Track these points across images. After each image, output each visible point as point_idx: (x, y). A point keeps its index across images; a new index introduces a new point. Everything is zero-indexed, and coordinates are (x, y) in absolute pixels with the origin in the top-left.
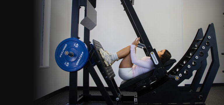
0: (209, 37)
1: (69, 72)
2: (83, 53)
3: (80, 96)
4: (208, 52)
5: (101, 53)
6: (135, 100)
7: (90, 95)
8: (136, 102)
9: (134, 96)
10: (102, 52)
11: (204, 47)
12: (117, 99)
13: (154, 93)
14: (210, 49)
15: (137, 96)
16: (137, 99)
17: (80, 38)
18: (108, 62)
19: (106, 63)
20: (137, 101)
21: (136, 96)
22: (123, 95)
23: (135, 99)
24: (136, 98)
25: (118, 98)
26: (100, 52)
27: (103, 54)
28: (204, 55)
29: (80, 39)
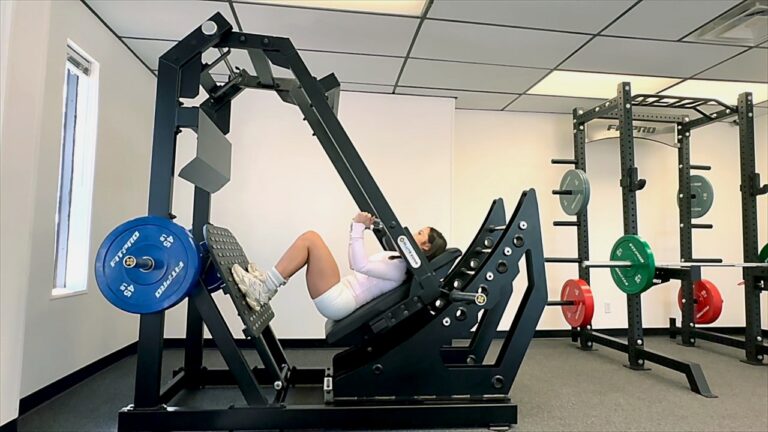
0: (523, 225)
1: (139, 315)
2: (181, 264)
3: (175, 373)
4: (520, 263)
5: (237, 279)
6: (328, 384)
7: (205, 368)
8: (329, 392)
9: (324, 370)
10: (238, 276)
11: (508, 251)
12: (278, 386)
13: (378, 368)
14: (524, 255)
15: (331, 372)
16: (331, 379)
17: (175, 217)
18: (258, 301)
19: (253, 303)
20: (331, 388)
21: (329, 369)
22: (294, 368)
23: (326, 379)
24: (329, 376)
25: (280, 383)
26: (235, 275)
27: (243, 281)
28: (507, 271)
29: (174, 221)
